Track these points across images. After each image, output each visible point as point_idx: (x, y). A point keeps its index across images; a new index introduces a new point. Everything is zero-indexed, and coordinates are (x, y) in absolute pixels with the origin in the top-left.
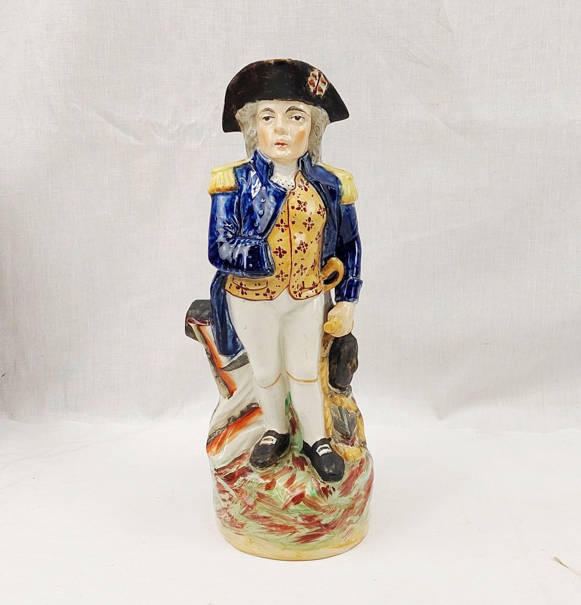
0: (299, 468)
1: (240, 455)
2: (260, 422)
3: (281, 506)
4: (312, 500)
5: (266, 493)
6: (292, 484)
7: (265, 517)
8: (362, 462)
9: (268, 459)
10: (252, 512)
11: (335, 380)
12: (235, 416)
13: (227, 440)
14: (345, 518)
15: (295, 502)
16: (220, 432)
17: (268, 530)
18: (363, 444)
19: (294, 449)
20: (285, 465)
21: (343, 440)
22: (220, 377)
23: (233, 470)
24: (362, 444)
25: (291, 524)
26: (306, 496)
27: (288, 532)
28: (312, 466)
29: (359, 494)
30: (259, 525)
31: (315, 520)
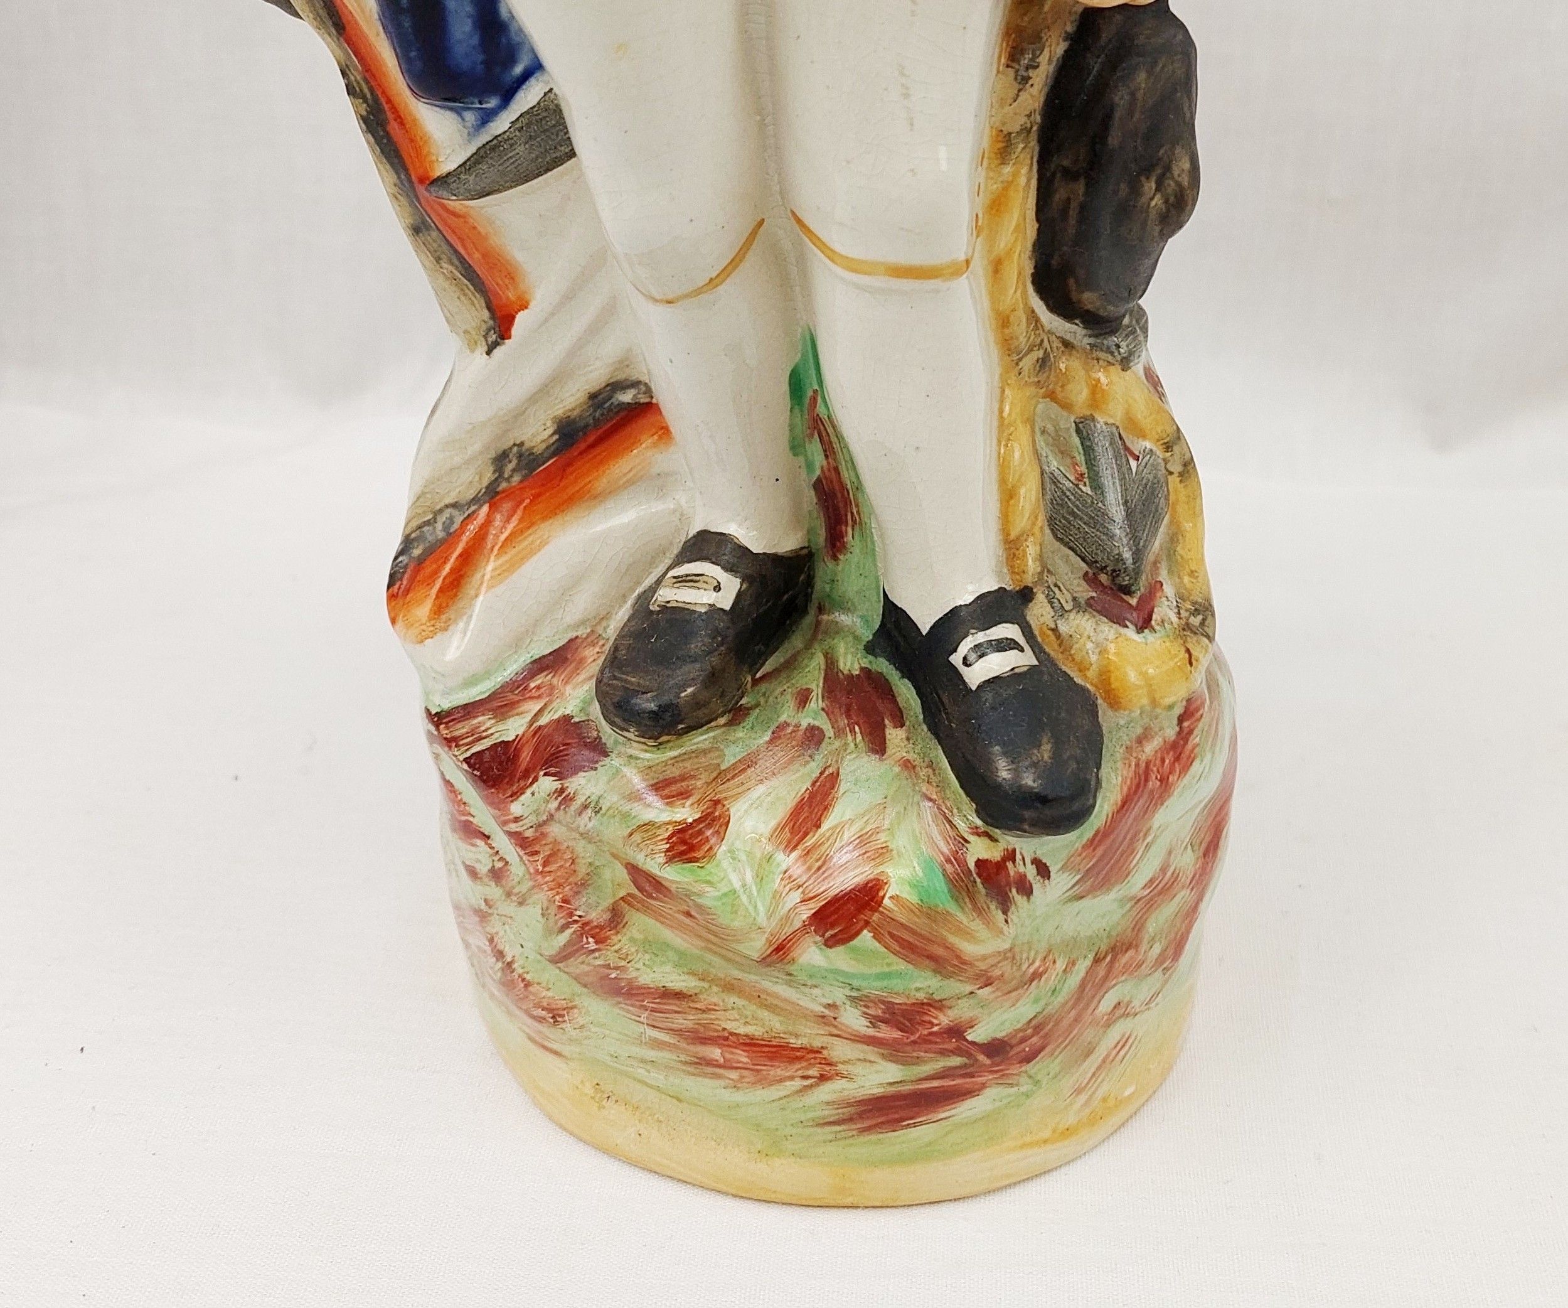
0: (859, 737)
1: (556, 647)
2: (661, 483)
3: (756, 946)
4: (920, 924)
5: (674, 874)
6: (818, 827)
7: (668, 995)
8: (1189, 714)
9: (690, 690)
10: (598, 962)
11: (1067, 270)
12: (527, 445)
13: (489, 567)
14: (1093, 997)
15: (828, 934)
16: (458, 520)
17: (683, 1058)
18: (1200, 617)
19: (837, 630)
20: (783, 718)
21: (1094, 594)
22: (435, 234)
23: (513, 728)
24: (1192, 620)
25: (809, 1035)
26: (887, 902)
27: (792, 1078)
28: (925, 727)
29: (1169, 874)
30: (641, 1028)
31: (933, 1025)
